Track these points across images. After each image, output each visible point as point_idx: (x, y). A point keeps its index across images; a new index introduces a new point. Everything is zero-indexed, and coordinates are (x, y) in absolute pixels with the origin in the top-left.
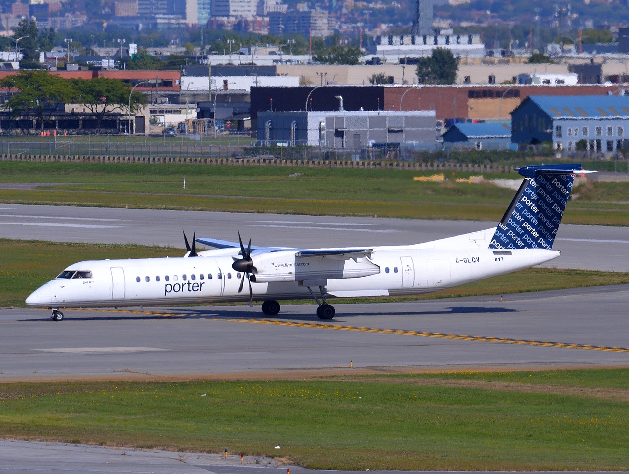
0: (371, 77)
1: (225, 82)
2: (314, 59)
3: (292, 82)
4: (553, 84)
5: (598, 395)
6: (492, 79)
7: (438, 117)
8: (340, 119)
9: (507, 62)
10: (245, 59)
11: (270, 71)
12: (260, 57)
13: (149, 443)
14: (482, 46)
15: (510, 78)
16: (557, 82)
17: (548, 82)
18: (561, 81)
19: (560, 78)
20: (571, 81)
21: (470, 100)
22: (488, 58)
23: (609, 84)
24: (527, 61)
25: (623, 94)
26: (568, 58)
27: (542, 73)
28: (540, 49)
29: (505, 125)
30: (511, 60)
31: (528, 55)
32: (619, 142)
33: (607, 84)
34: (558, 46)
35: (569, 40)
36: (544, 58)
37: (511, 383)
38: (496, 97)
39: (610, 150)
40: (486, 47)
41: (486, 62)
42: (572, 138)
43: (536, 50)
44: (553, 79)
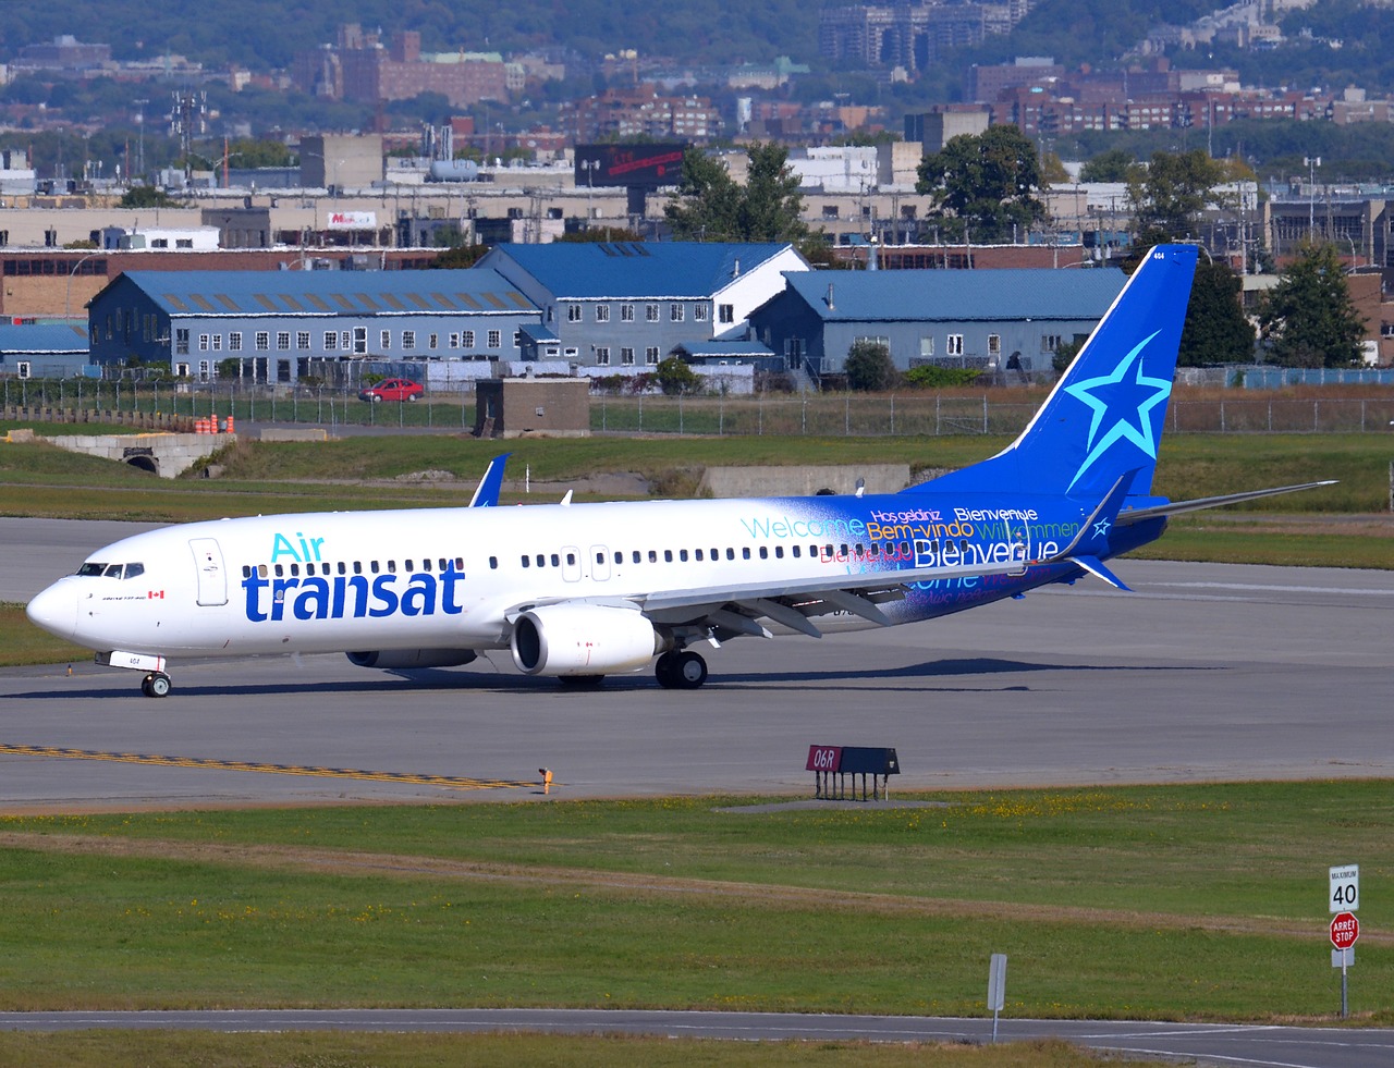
4: (172, 247)
5: (260, 860)
6: (50, 238)
9: (81, 205)
14: (31, 174)
15: (86, 237)
16: (180, 243)
17: (163, 243)
18: (189, 243)
19: (185, 236)
20: (205, 241)
21: (9, 280)
22: (42, 196)
23: (284, 248)
24: (119, 201)
25: (308, 267)
26: (202, 197)
27: (150, 227)
28: (144, 178)
29: (78, 329)
30: (88, 200)
31: (122, 191)
32: (302, 362)
33: (280, 248)
34: (181, 173)
35: (203, 160)
36: (157, 195)
37: (89, 838)
38: (59, 273)
39: (284, 377)
40: (38, 176)
41: (38, 205)
42: (210, 354)
43: (137, 181)
44: (173, 237)
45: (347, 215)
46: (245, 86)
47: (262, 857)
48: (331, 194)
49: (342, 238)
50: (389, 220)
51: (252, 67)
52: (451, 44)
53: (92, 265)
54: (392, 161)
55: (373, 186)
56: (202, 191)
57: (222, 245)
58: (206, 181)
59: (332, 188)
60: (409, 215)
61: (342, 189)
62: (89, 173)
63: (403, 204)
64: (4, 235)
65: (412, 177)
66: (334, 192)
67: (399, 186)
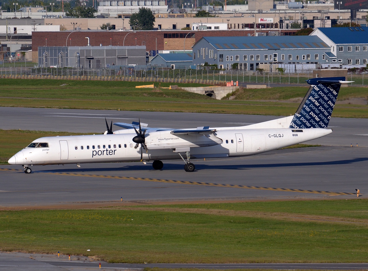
0: (102, 25)
1: (15, 29)
2: (67, 15)
3: (56, 28)
4: (213, 29)
5: (276, 217)
6: (174, 27)
7: (147, 49)
8: (88, 51)
9: (183, 16)
10: (25, 14)
11: (40, 22)
12: (33, 13)
13: (10, 248)
14: (167, 7)
15: (185, 26)
16: (215, 28)
17: (210, 28)
18: (218, 28)
19: (217, 25)
20: (223, 27)
21: (166, 39)
22: (171, 14)
23: (249, 29)
24: (195, 15)
25: (257, 35)
26: (220, 13)
27: (206, 23)
28: (201, 8)
29: (189, 54)
30: (185, 15)
31: (195, 12)
32: (257, 64)
33: (247, 29)
34: (212, 7)
35: (219, 3)
36: (206, 13)
37: (222, 210)
38: (181, 37)
39: (252, 69)
40: (169, 7)
41: (170, 16)
42: (229, 62)
43: (199, 9)
44: (213, 26)
45: (265, 19)
47: (277, 216)
48: (259, 13)
49: (264, 26)
50: (277, 21)
53: (191, 35)
54: (276, 2)
55: (271, 10)
56: (220, 12)
57: (228, 28)
58: (220, 9)
59: (259, 10)
60: (283, 19)
61: (262, 11)
62: (185, 7)
63: (281, 15)
64: (160, 26)
65: (284, 7)
66: (260, 12)
67: (279, 10)
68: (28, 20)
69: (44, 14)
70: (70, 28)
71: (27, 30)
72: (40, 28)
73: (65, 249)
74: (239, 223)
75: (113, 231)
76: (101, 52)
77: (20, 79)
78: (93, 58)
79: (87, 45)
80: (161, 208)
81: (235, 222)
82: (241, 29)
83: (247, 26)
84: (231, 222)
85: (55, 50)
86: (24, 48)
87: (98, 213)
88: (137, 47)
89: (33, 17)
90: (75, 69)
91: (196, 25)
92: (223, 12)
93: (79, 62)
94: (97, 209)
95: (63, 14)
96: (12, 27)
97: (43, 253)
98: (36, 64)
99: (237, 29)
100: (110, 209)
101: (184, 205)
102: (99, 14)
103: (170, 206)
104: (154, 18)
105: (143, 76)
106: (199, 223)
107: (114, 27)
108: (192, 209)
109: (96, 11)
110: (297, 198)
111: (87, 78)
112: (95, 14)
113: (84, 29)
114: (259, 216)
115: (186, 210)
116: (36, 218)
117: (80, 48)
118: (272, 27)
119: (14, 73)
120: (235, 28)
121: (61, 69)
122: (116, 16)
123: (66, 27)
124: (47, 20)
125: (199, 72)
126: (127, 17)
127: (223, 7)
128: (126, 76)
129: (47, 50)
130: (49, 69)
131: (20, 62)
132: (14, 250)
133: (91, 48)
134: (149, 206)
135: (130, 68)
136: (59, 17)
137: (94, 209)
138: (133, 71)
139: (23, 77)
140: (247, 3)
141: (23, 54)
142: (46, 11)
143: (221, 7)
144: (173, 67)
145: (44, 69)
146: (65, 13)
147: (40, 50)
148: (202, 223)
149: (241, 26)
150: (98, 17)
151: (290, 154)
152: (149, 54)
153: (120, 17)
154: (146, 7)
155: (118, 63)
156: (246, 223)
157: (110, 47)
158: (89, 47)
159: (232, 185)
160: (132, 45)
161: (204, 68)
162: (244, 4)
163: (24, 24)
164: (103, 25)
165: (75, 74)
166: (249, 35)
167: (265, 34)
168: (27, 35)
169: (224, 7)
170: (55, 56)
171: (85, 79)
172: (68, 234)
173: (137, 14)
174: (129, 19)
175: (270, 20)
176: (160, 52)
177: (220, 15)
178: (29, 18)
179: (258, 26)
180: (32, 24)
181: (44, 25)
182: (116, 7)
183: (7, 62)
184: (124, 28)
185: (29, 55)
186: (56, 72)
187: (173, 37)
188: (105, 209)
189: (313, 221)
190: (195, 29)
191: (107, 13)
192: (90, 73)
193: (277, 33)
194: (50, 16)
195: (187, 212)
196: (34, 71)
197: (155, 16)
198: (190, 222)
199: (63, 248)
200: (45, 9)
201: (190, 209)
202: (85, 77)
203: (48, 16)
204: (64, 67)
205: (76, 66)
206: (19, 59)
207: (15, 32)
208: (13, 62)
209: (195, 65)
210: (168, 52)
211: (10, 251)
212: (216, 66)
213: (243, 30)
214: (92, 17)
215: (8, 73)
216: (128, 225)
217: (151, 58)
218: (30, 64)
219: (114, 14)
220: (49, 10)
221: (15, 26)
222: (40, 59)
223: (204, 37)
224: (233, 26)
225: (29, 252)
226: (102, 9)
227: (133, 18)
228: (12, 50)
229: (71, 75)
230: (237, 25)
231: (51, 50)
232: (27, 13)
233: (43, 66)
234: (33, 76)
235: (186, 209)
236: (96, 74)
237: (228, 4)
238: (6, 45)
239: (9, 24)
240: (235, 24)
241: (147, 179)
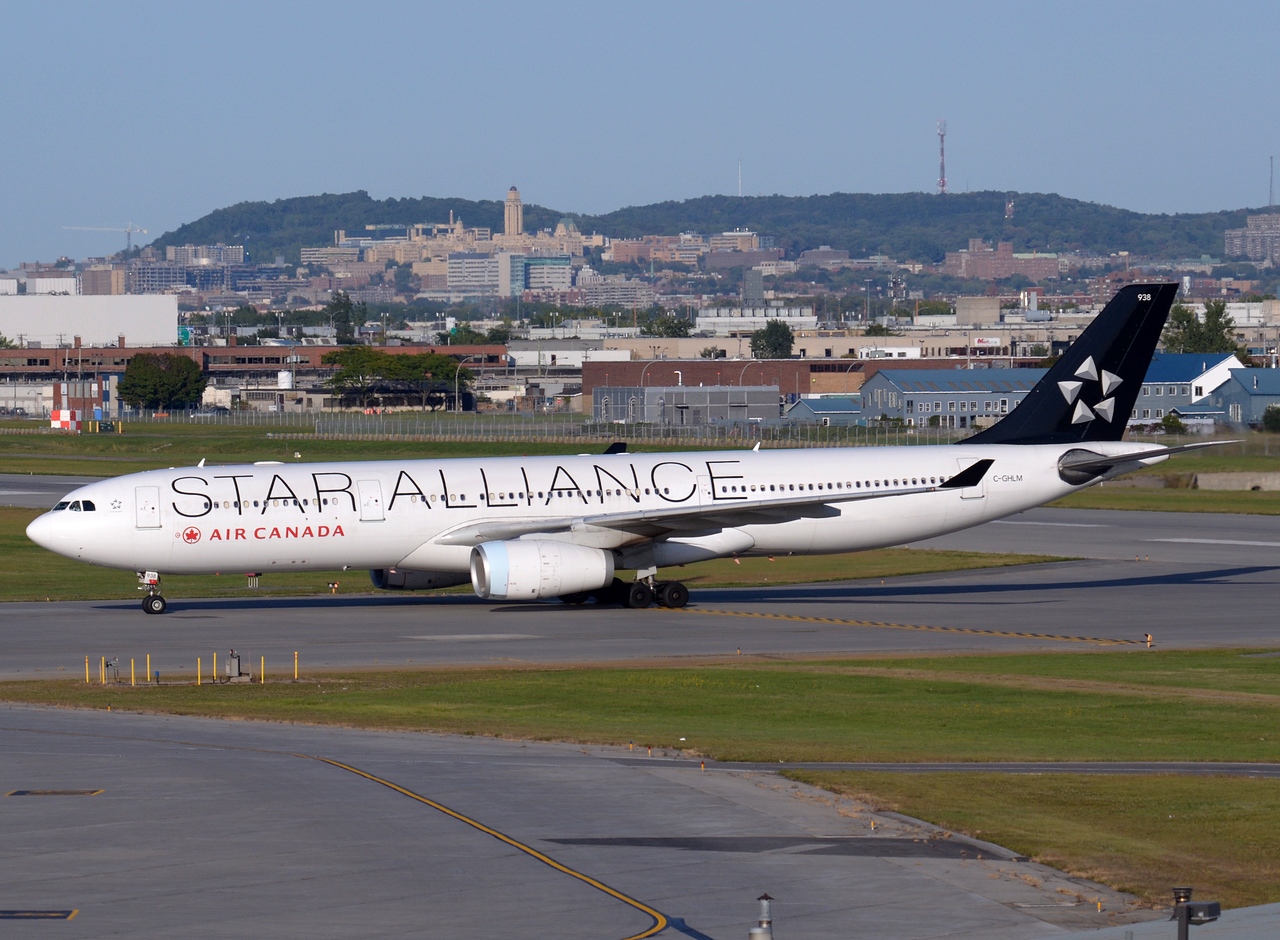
0: (702, 351)
1: (554, 357)
2: (643, 332)
3: (623, 356)
4: (895, 357)
5: (1007, 683)
6: (828, 353)
7: (781, 392)
8: (680, 395)
9: (843, 335)
10: (569, 332)
11: (597, 345)
12: (583, 330)
13: (547, 735)
14: (815, 318)
15: (847, 352)
16: (900, 354)
17: (891, 355)
18: (903, 354)
19: (902, 350)
20: (914, 353)
21: (812, 374)
22: (823, 331)
23: (957, 357)
24: (864, 333)
25: (972, 368)
26: (907, 330)
27: (882, 346)
28: (874, 321)
29: (853, 400)
30: (847, 333)
31: (864, 328)
32: (973, 418)
33: (955, 357)
34: (893, 318)
35: (905, 311)
36: (883, 330)
37: (913, 671)
38: (839, 371)
39: (963, 425)
40: (819, 320)
41: (821, 335)
42: (924, 413)
43: (871, 322)
44: (895, 352)
45: (985, 340)
46: (920, 271)
47: (1010, 682)
48: (975, 329)
49: (985, 351)
50: (1007, 343)
51: (923, 262)
52: (1028, 248)
53: (857, 367)
54: (1005, 311)
55: (996, 324)
56: (906, 327)
57: (922, 355)
58: (907, 322)
59: (975, 325)
60: (1017, 339)
61: (981, 325)
62: (846, 318)
63: (1014, 333)
64: (803, 351)
65: (1018, 320)
66: (977, 327)
67: (1011, 324)
68: (575, 342)
69: (604, 331)
70: (647, 356)
71: (573, 358)
72: (597, 356)
73: (642, 736)
74: (943, 693)
75: (723, 705)
76: (701, 396)
77: (563, 443)
78: (687, 408)
79: (677, 385)
80: (807, 667)
81: (936, 692)
82: (943, 357)
83: (954, 351)
84: (928, 691)
85: (623, 393)
86: (569, 391)
87: (698, 675)
88: (764, 388)
89: (583, 337)
90: (656, 425)
91: (867, 349)
92: (912, 328)
93: (664, 413)
94: (696, 667)
95: (636, 330)
96: (548, 354)
97: (603, 744)
98: (589, 417)
99: (936, 357)
100: (719, 667)
101: (848, 661)
102: (697, 330)
103: (823, 663)
104: (793, 337)
105: (774, 438)
106: (874, 693)
107: (723, 353)
108: (861, 669)
109: (693, 326)
110: (1044, 649)
111: (677, 441)
112: (692, 331)
113: (672, 357)
114: (978, 680)
115: (850, 671)
116: (592, 683)
117: (665, 390)
118: (998, 354)
119: (550, 433)
120: (933, 354)
121: (632, 426)
122: (727, 335)
123: (641, 353)
124: (608, 342)
125: (872, 431)
126: (745, 335)
127: (912, 319)
128: (745, 437)
129: (609, 394)
130: (611, 425)
131: (563, 414)
132: (555, 738)
133: (685, 389)
134: (787, 664)
135: (751, 424)
136: (630, 337)
137: (691, 667)
138: (758, 429)
139: (566, 439)
140: (954, 313)
141: (567, 400)
142: (606, 325)
143: (909, 319)
144: (826, 423)
145: (603, 426)
146: (638, 330)
147: (596, 393)
148: (881, 693)
149: (943, 352)
150: (696, 336)
151: (1031, 573)
152: (784, 399)
153: (734, 335)
154: (778, 319)
155: (731, 416)
156: (956, 692)
157: (717, 388)
158: (680, 388)
159: (930, 627)
160: (756, 384)
161: (881, 424)
162: (949, 313)
163: (569, 350)
164: (706, 350)
165: (657, 434)
166: (958, 367)
167: (986, 366)
168: (572, 368)
169: (915, 318)
170: (623, 403)
171: (674, 443)
172: (646, 711)
173: (763, 331)
174: (749, 340)
175: (994, 342)
176: (802, 396)
177: (907, 333)
178: (576, 338)
179: (974, 351)
180: (581, 349)
181: (602, 350)
182: (727, 319)
183: (540, 414)
184: (741, 355)
185: (577, 402)
186: (623, 432)
187: (826, 371)
188: (711, 667)
189: (1071, 689)
190: (864, 358)
191: (711, 329)
192: (683, 432)
193: (1007, 364)
194: (614, 335)
195: (853, 673)
196: (585, 429)
197: (795, 334)
198: (858, 692)
199: (639, 736)
200: (604, 322)
201: (858, 669)
202: (674, 439)
203: (609, 335)
204: (637, 421)
205: (658, 420)
206: (559, 409)
207: (554, 364)
208: (549, 414)
209: (864, 418)
210: (817, 396)
211: (548, 739)
212: (902, 420)
213: (947, 358)
214: (686, 336)
215: (542, 432)
216: (750, 696)
217: (787, 407)
218: (579, 417)
219: (725, 331)
220: (612, 324)
221: (554, 353)
222: (596, 409)
223: (881, 371)
224: (930, 351)
225: (580, 742)
226: (702, 323)
227: (756, 337)
228: (548, 394)
229: (649, 437)
230: (936, 351)
231: (616, 393)
232: (573, 330)
233: (602, 420)
234: (583, 438)
235: (850, 668)
236: (693, 434)
237: (920, 314)
238: (536, 386)
239: (543, 349)
240: (933, 349)
241: (783, 617)
